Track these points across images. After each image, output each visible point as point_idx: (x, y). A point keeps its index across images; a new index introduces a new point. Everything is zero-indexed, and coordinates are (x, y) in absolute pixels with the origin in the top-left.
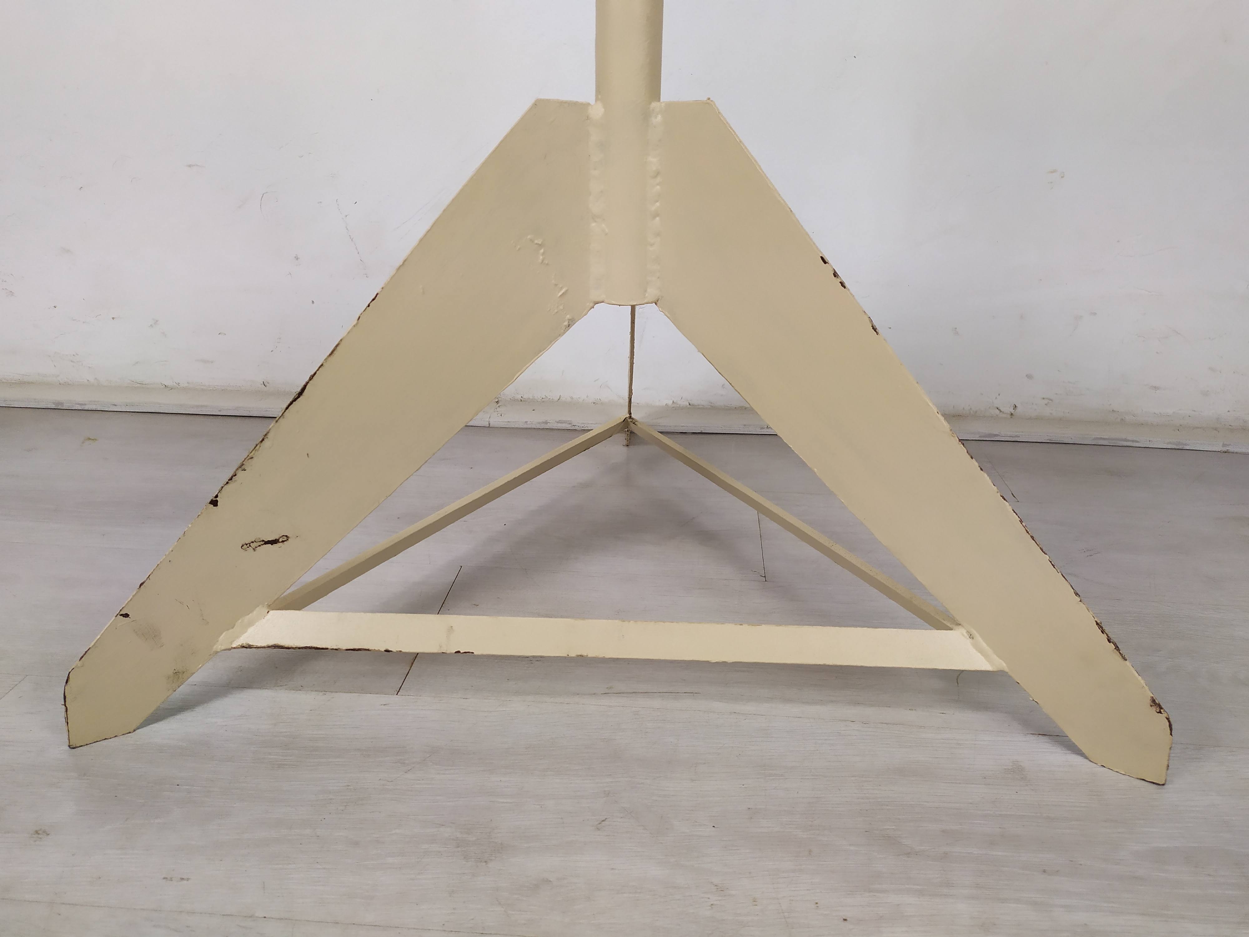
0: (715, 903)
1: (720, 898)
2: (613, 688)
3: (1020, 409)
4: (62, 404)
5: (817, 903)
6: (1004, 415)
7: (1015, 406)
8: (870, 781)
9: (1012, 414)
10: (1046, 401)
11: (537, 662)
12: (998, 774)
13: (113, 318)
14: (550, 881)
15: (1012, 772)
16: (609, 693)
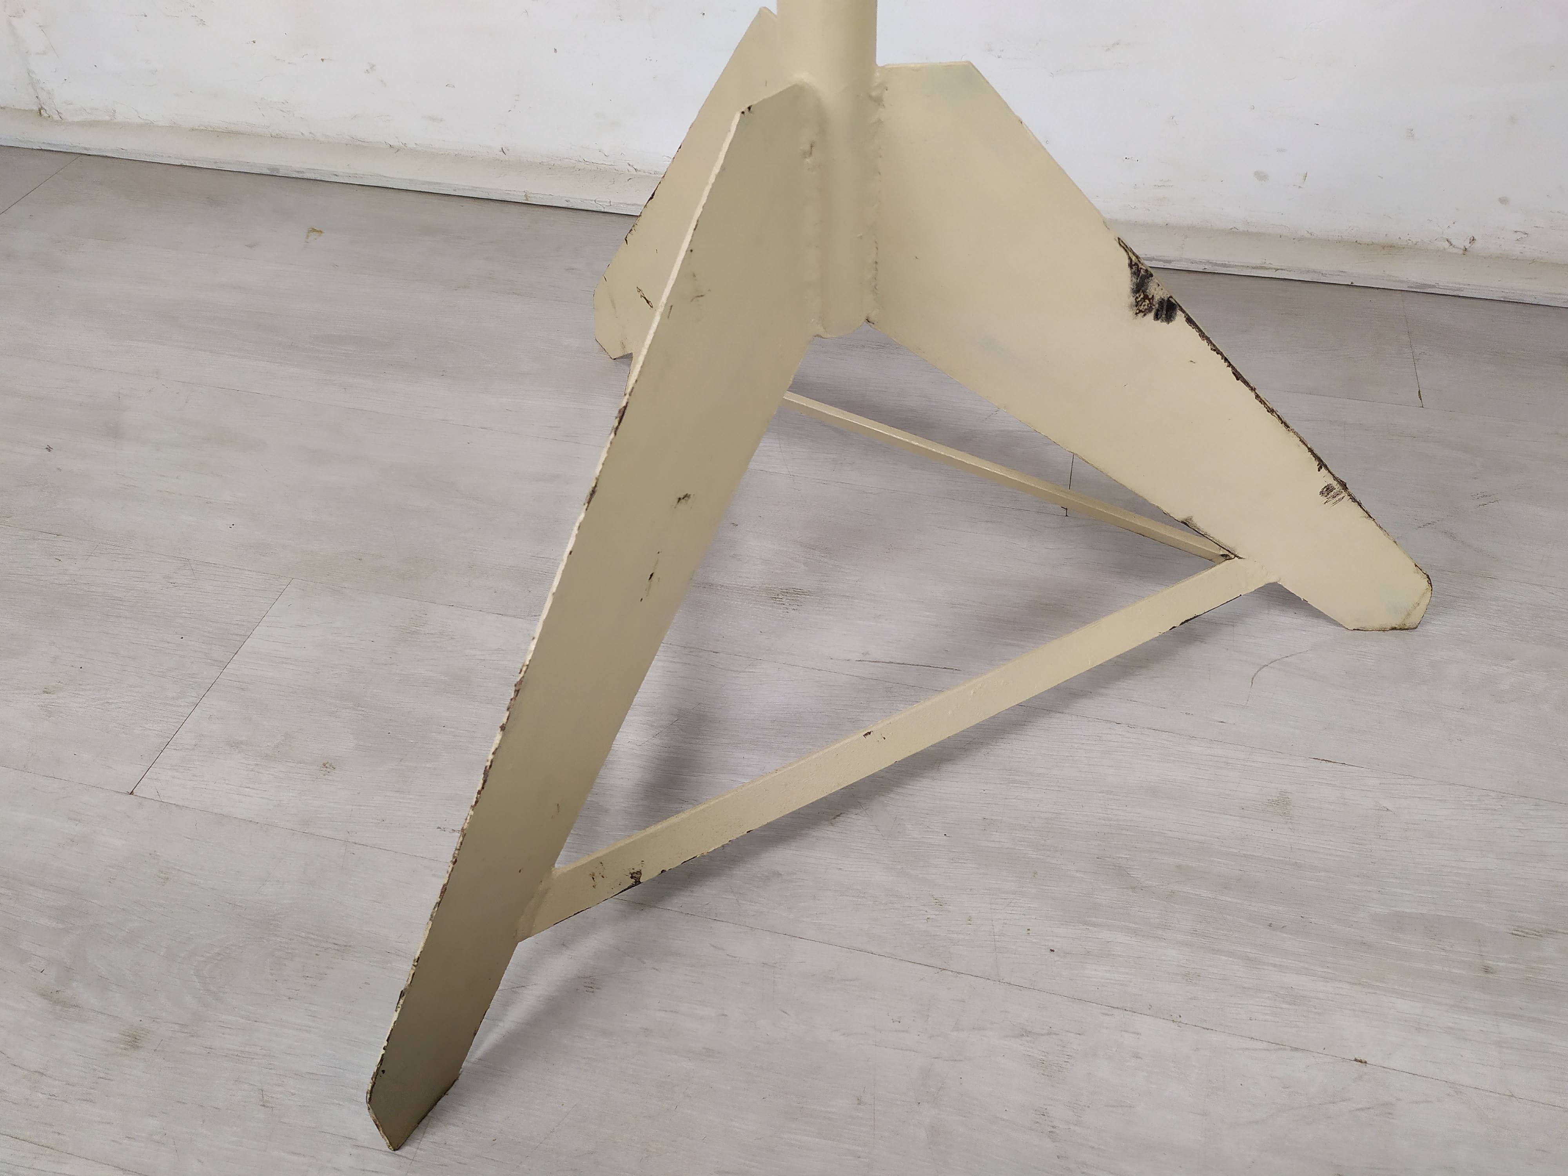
0: (932, 917)
1: (937, 913)
2: (869, 654)
3: (1478, 245)
4: (277, 170)
5: (1029, 930)
6: (1454, 250)
7: (1474, 238)
8: (1117, 800)
9: (1466, 249)
10: (1518, 236)
11: (793, 612)
12: (1259, 805)
13: (322, 60)
14: (781, 874)
15: (1275, 805)
16: (864, 661)
